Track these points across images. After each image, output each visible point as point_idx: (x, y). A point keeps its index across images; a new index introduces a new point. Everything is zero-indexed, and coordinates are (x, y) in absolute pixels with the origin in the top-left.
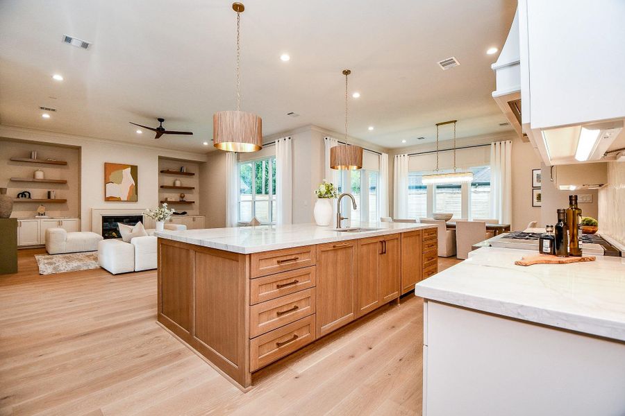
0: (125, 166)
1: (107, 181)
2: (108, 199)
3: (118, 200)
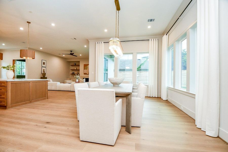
1: (84, 69)
2: (84, 74)
3: (86, 74)
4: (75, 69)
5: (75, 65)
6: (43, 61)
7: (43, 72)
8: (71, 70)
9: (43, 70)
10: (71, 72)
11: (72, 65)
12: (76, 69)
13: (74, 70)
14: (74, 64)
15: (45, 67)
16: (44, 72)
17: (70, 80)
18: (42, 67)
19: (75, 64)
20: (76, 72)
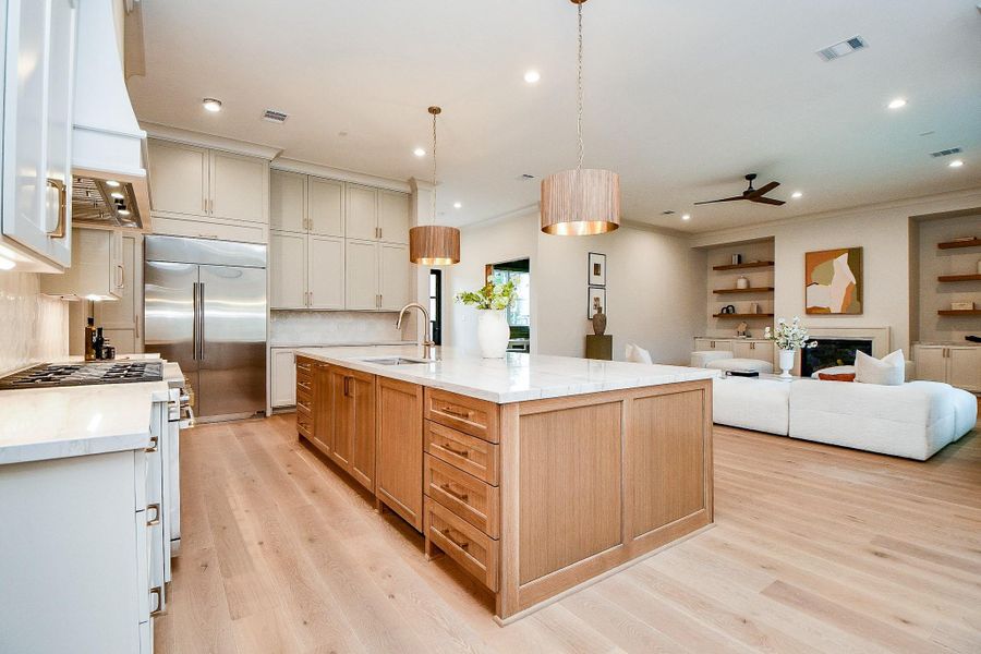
0: (836, 253)
1: (808, 284)
2: (810, 312)
3: (825, 312)
4: (742, 284)
5: (741, 264)
6: (595, 259)
7: (594, 312)
8: (714, 292)
9: (592, 302)
10: (716, 305)
11: (719, 264)
12: (748, 282)
13: (735, 292)
14: (735, 261)
15: (602, 287)
16: (600, 309)
17: (713, 346)
18: (591, 286)
19: (739, 257)
20: (743, 306)
